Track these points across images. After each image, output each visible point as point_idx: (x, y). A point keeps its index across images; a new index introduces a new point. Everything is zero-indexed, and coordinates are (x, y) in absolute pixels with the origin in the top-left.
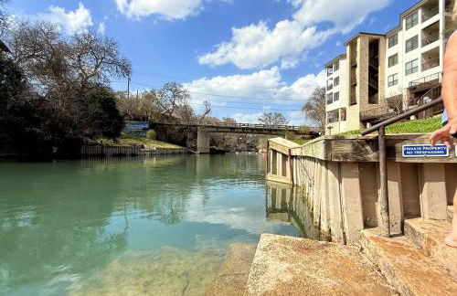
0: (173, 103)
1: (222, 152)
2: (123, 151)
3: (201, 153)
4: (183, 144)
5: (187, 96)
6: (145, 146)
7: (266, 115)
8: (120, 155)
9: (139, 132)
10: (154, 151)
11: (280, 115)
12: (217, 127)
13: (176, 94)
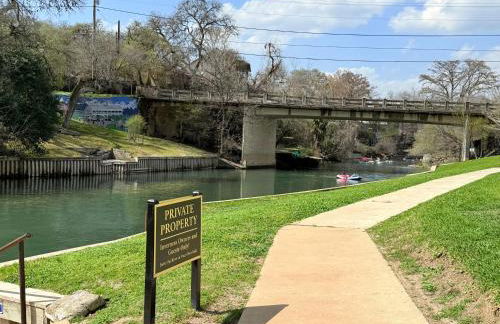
0: (200, 47)
1: (308, 165)
2: (64, 167)
3: (249, 168)
4: (210, 145)
5: (230, 29)
6: (116, 152)
7: (441, 65)
8: (59, 177)
9: (117, 118)
10: (135, 165)
11: (481, 64)
12: (290, 108)
13: (208, 24)
